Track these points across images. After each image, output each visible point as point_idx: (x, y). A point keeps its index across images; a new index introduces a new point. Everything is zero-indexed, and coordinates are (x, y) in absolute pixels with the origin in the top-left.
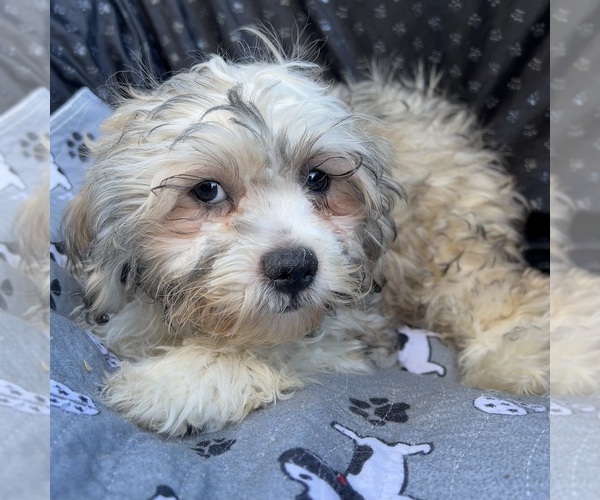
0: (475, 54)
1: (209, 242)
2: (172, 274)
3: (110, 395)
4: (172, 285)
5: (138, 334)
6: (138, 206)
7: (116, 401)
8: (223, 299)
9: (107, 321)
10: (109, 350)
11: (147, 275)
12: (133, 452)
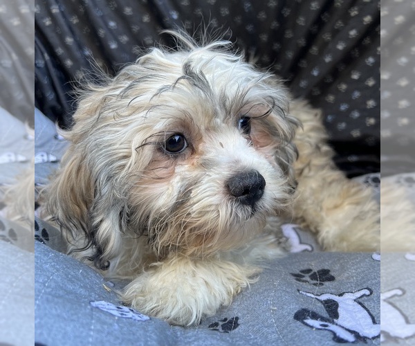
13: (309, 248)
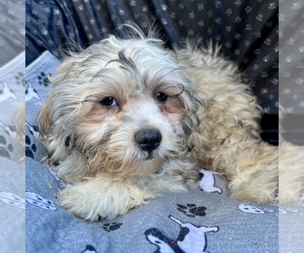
0: (238, 36)
1: (109, 126)
2: (91, 141)
3: (61, 201)
4: (91, 146)
5: (73, 171)
6: (75, 109)
7: (65, 204)
8: (115, 154)
9: (58, 164)
10: (60, 179)
11: (79, 142)
12: (74, 229)
13: (220, 191)
